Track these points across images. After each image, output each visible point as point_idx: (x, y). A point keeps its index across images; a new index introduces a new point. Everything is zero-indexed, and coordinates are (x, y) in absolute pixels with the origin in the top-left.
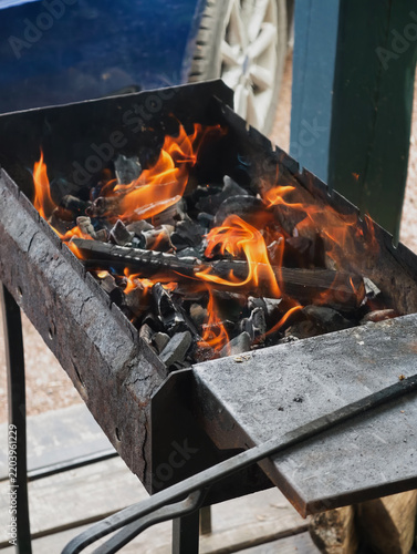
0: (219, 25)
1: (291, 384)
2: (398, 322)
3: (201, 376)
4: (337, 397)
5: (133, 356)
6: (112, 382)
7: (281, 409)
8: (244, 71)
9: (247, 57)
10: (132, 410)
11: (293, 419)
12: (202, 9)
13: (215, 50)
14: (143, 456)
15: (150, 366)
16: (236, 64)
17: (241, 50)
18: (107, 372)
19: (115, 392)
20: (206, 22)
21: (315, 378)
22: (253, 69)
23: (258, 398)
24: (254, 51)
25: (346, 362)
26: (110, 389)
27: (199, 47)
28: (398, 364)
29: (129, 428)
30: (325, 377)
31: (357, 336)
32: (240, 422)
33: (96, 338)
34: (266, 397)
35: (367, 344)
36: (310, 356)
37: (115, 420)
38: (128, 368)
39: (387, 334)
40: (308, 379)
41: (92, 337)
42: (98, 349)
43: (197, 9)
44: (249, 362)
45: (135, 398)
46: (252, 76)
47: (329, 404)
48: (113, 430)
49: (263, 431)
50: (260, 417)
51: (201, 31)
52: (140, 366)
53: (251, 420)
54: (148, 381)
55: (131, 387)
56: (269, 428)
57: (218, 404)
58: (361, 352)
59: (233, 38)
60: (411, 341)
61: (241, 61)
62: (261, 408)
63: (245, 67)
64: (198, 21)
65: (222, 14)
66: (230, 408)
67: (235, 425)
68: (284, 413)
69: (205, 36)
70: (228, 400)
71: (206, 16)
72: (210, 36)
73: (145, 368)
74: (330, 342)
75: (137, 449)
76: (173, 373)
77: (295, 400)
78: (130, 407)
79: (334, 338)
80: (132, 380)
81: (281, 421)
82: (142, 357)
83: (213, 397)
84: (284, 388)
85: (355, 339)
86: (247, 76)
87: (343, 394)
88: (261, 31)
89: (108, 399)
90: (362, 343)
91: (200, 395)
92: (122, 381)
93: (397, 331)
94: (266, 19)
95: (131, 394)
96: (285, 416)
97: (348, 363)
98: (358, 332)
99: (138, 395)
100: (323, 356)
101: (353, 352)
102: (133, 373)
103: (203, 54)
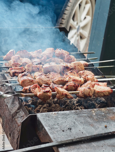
0: (71, 13)
1: (68, 124)
2: (108, 109)
3: (39, 117)
4: (83, 130)
5: (18, 109)
6: (11, 117)
7: (63, 131)
8: (78, 31)
9: (79, 26)
10: (16, 127)
11: (67, 135)
12: (65, 7)
13: (68, 22)
14: (17, 143)
15: (24, 113)
16: (75, 28)
17: (77, 23)
18: (9, 114)
19: (11, 121)
20: (66, 12)
21: (77, 123)
22: (81, 31)
23: (57, 126)
24: (82, 24)
25: (88, 119)
26: (9, 120)
27: (63, 20)
28: (105, 122)
29: (14, 133)
30: (80, 123)
31: (93, 112)
32: (49, 133)
33: (7, 102)
34: (59, 126)
35: (96, 115)
36: (76, 116)
37: (10, 131)
38: (16, 113)
39: (103, 112)
40: (74, 123)
41: (6, 102)
42: (7, 106)
43: (64, 7)
44: (56, 115)
45: (17, 123)
46: (80, 33)
47: (80, 132)
48: (8, 134)
49: (56, 137)
50: (56, 133)
51: (64, 15)
52: (20, 112)
53: (53, 133)
54: (22, 118)
55: (16, 120)
56: (58, 136)
57: (43, 127)
58: (94, 117)
59: (75, 19)
60: (111, 116)
61: (77, 27)
62: (57, 130)
63: (78, 29)
64: (63, 11)
65: (72, 10)
66: (47, 128)
67: (47, 134)
68: (64, 132)
69: (65, 17)
70: (46, 126)
71: (66, 10)
72: (67, 17)
73: (22, 113)
74: (84, 112)
75: (15, 140)
76: (30, 115)
77: (69, 129)
78: (15, 126)
79: (85, 111)
80: (17, 117)
81: (62, 135)
82: (21, 110)
83: (42, 125)
84: (66, 125)
85: (92, 112)
86: (78, 33)
87: (85, 129)
88: (85, 18)
89: (9, 123)
90: (94, 114)
91: (38, 123)
92: (14, 117)
93: (107, 112)
94: (88, 14)
95: (16, 122)
96: (64, 133)
97: (89, 120)
98: (94, 110)
99: (18, 122)
100: (81, 116)
101: (91, 117)
102: (18, 115)
103: (64, 23)
